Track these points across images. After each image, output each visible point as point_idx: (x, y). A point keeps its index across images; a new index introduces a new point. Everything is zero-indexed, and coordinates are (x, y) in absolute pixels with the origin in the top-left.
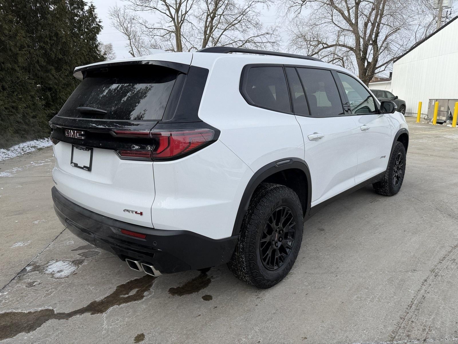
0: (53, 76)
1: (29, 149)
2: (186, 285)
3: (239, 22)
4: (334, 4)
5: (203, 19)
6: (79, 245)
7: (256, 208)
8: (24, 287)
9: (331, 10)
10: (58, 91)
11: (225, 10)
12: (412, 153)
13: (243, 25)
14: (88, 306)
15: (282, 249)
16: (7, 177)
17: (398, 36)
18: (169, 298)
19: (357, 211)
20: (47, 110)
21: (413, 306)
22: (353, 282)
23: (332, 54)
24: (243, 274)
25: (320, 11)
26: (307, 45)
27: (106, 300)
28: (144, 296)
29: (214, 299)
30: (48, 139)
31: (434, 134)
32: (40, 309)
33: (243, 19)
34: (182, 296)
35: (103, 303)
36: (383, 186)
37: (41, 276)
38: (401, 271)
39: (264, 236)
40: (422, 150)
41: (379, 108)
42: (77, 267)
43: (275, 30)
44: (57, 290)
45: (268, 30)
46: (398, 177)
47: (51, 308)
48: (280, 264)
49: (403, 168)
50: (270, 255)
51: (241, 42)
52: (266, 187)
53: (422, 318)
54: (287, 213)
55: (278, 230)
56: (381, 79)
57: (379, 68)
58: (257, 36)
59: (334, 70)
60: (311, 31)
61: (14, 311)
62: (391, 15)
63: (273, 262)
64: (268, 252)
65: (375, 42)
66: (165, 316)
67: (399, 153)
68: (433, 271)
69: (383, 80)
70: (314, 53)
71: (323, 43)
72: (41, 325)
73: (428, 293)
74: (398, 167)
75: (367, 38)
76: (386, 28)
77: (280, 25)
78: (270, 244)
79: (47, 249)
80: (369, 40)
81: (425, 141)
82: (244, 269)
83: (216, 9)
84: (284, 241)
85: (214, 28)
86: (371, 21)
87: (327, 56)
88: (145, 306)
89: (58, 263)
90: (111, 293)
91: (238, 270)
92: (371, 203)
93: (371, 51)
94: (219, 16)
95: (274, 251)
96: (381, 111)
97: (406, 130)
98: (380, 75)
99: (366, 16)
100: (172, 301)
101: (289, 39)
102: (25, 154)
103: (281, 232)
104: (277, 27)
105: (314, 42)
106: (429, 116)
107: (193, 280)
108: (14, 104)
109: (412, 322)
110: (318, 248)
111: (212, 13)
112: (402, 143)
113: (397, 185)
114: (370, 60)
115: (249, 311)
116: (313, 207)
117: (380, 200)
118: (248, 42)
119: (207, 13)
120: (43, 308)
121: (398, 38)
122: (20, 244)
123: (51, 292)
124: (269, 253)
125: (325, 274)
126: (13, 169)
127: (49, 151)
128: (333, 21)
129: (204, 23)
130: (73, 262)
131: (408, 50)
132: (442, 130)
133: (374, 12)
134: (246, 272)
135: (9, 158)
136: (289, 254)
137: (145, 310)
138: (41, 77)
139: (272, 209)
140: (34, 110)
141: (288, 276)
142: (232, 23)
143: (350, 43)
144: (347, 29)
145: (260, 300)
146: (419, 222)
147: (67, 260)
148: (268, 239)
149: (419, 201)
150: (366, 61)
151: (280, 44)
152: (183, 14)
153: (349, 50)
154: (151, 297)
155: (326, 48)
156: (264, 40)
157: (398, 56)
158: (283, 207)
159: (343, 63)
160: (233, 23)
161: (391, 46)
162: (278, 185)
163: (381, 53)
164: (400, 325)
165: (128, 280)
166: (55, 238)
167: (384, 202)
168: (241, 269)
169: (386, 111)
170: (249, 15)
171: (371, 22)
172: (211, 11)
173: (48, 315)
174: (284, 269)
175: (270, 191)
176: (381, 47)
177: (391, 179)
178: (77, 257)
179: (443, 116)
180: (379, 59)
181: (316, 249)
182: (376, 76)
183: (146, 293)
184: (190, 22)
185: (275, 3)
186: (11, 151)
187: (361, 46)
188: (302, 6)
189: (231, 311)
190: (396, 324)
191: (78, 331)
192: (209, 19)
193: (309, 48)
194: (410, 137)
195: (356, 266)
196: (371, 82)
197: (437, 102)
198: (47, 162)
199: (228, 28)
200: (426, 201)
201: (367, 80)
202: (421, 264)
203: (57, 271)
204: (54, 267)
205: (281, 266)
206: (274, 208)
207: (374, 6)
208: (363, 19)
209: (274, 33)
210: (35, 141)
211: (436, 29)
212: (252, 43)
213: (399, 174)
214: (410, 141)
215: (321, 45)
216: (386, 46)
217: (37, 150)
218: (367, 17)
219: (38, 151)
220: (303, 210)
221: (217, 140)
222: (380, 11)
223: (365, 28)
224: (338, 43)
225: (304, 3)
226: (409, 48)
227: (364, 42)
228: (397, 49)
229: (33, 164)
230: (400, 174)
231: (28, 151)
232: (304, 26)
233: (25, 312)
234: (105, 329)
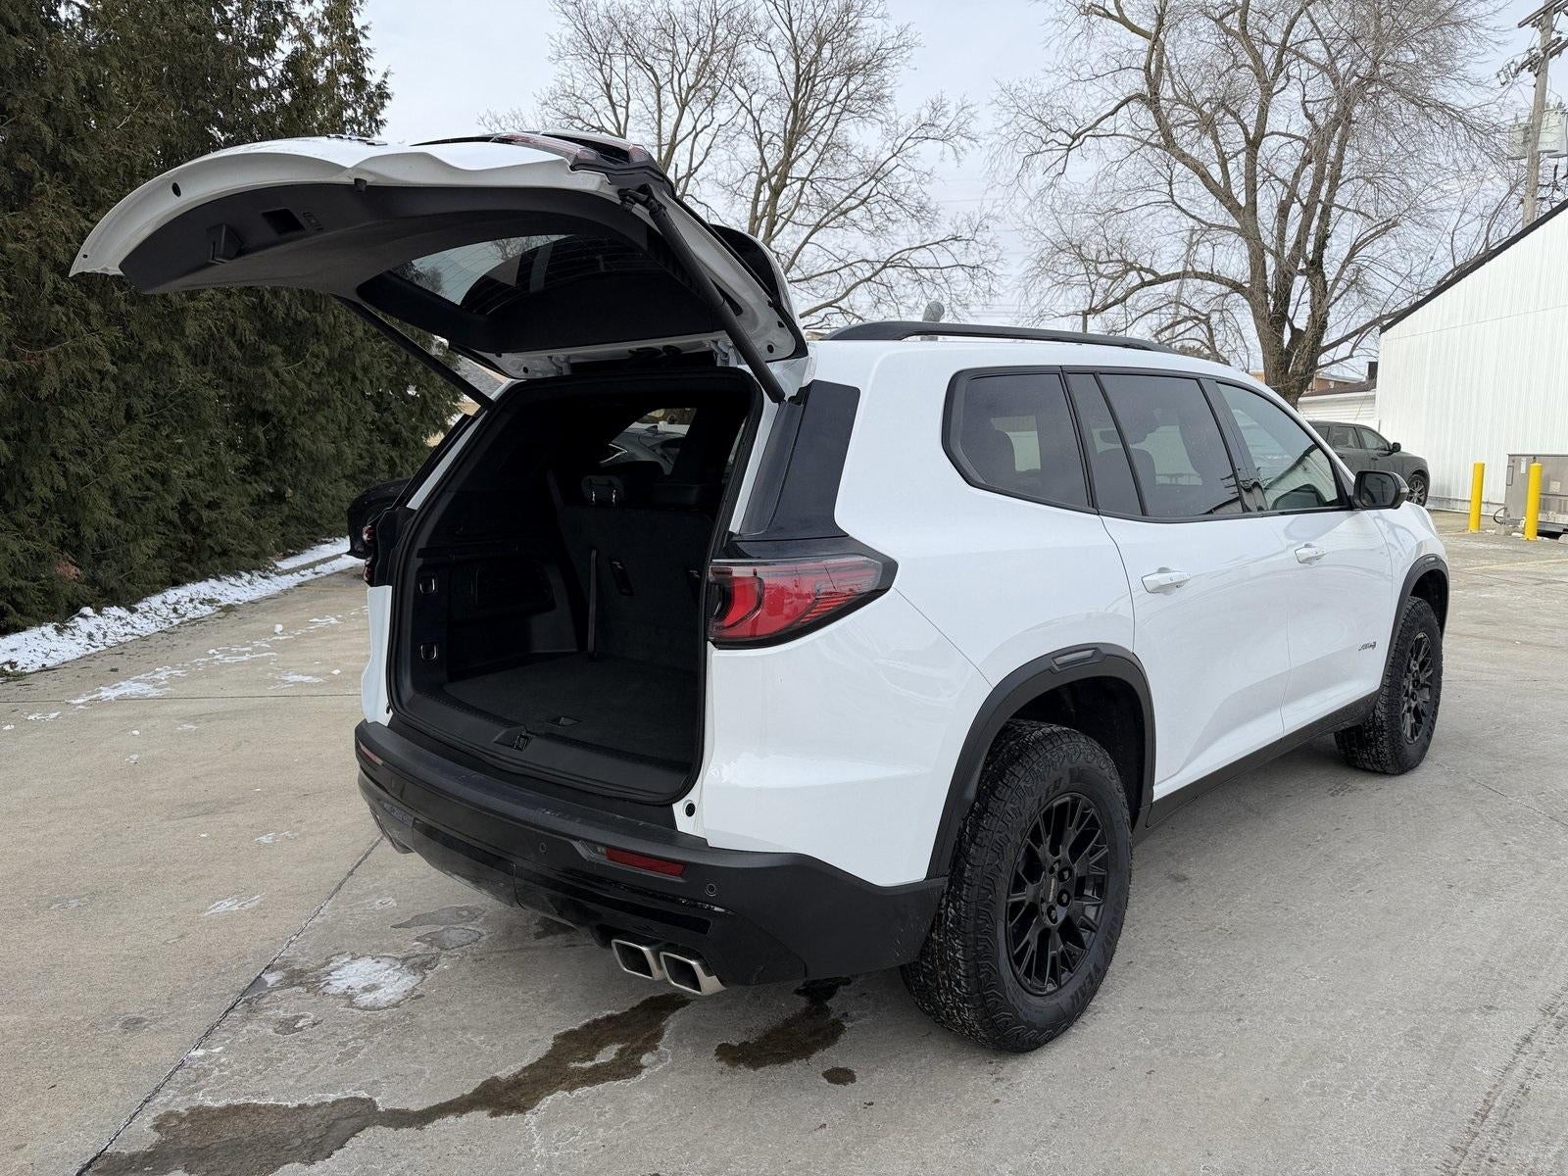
0: (277, 374)
1: (195, 608)
2: (768, 1037)
3: (863, 202)
4: (1175, 145)
5: (745, 194)
6: (413, 911)
7: (994, 795)
8: (270, 1031)
9: (1168, 165)
10: (289, 422)
11: (818, 164)
12: (1461, 635)
13: (874, 212)
14: (477, 1092)
15: (1070, 931)
16: (142, 698)
17: (1393, 245)
18: (722, 1073)
19: (1289, 822)
20: (250, 483)
21: (1491, 1116)
22: (1293, 1040)
23: (1173, 305)
24: (954, 1001)
25: (1128, 166)
26: (1087, 274)
27: (527, 1074)
28: (642, 1067)
29: (862, 1080)
30: (252, 575)
31: (1531, 573)
32: (331, 1097)
33: (874, 192)
34: (762, 1069)
35: (519, 1085)
36: (1371, 740)
37: (315, 1000)
38: (1444, 1009)
39: (1018, 885)
40: (1494, 624)
41: (1350, 492)
42: (420, 977)
43: (981, 228)
44: (372, 1042)
45: (957, 228)
46: (1417, 714)
47: (364, 1095)
48: (1063, 976)
49: (1434, 685)
50: (1033, 946)
51: (867, 266)
52: (1019, 731)
53: (1523, 1151)
54: (1083, 816)
55: (1057, 867)
56: (1337, 385)
57: (1334, 350)
58: (920, 247)
59: (1209, 378)
60: (1102, 230)
61: (255, 1101)
62: (1369, 181)
63: (1040, 968)
64: (1028, 936)
65: (1316, 266)
66: (716, 1127)
67: (1421, 636)
68: (1548, 1010)
69: (1344, 386)
70: (1111, 300)
71: (1142, 269)
72: (344, 1143)
73: (1537, 1075)
74: (1418, 681)
75: (1287, 252)
76: (1351, 222)
77: (996, 211)
78: (1033, 910)
79: (316, 920)
80: (1294, 260)
81: (1500, 594)
82: (958, 985)
83: (787, 163)
84: (1075, 903)
85: (781, 222)
86: (1301, 197)
87: (1155, 309)
88: (650, 1096)
89: (358, 964)
90: (541, 1055)
91: (938, 988)
92: (1332, 795)
93: (1302, 293)
94: (798, 185)
95: (1045, 935)
96: (1357, 502)
97: (1438, 560)
98: (1335, 373)
99: (1282, 181)
100: (731, 1082)
101: (1029, 258)
102: (181, 623)
103: (1066, 874)
104: (988, 216)
105: (1111, 264)
106: (1511, 511)
107: (788, 1023)
108: (157, 465)
109: (1491, 1160)
110: (1173, 934)
111: (774, 173)
112: (1428, 602)
113: (1416, 738)
114: (1301, 322)
115: (975, 1117)
116: (1160, 799)
117: (1362, 786)
118: (889, 265)
119: (760, 173)
120: (339, 1095)
121: (1393, 252)
122: (227, 905)
123: (357, 1050)
124: (1031, 940)
125: (1201, 1012)
126: (156, 673)
127: (257, 617)
128: (1175, 198)
129: (749, 206)
130: (405, 960)
131: (1428, 293)
132: (1559, 557)
133: (1310, 169)
134: (966, 996)
135: (135, 637)
136: (1087, 947)
137: (651, 1105)
138: (240, 380)
139: (1043, 800)
140: (214, 483)
141: (1086, 1017)
142: (839, 205)
143: (1232, 269)
144: (1221, 223)
145: (1004, 1086)
146: (1496, 861)
147: (385, 956)
148: (1027, 895)
149: (1494, 794)
150: (1287, 325)
151: (997, 271)
152: (679, 176)
153: (1228, 289)
154: (664, 1070)
155: (1151, 283)
156: (945, 260)
157: (1396, 309)
158: (1071, 796)
159: (1211, 335)
160: (844, 206)
161: (1368, 277)
162: (1056, 728)
163: (1336, 299)
164: (1452, 1170)
165: (586, 1017)
166: (333, 888)
167: (1376, 795)
168: (950, 984)
169: (1374, 501)
170: (894, 181)
171: (1300, 200)
172: (771, 168)
173: (360, 1115)
174: (1076, 992)
175: (1034, 743)
176: (1337, 280)
177: (1395, 719)
178: (415, 946)
179: (1559, 512)
180: (1331, 320)
181: (1167, 936)
182: (1322, 373)
183: (646, 1059)
184: (702, 201)
185: (982, 142)
186: (142, 613)
187: (1269, 279)
188: (1069, 150)
189: (919, 1117)
190: (1439, 1166)
191: (459, 1162)
192: (766, 194)
193: (1093, 286)
194: (1452, 583)
195: (1298, 990)
196: (1307, 395)
197: (1536, 464)
198: (260, 650)
199: (828, 223)
200: (1516, 793)
201: (1293, 387)
202: (1508, 988)
203: (361, 987)
204: (351, 975)
205: (1066, 984)
206: (1047, 797)
207: (1308, 150)
208: (1273, 192)
209: (978, 238)
210: (213, 582)
211: (1521, 223)
212: (904, 269)
213: (1421, 702)
214: (1453, 595)
215: (1134, 273)
216: (1353, 278)
217: (218, 612)
218: (1286, 185)
219: (222, 614)
220: (1130, 809)
221: (888, 589)
222: (1328, 166)
223: (1280, 221)
224: (1189, 268)
225: (1077, 143)
226: (1433, 284)
227: (1278, 264)
228: (1389, 288)
229: (218, 657)
230: (1425, 702)
231: (192, 616)
232: (1076, 216)
233: (289, 1103)
234: (541, 1159)
